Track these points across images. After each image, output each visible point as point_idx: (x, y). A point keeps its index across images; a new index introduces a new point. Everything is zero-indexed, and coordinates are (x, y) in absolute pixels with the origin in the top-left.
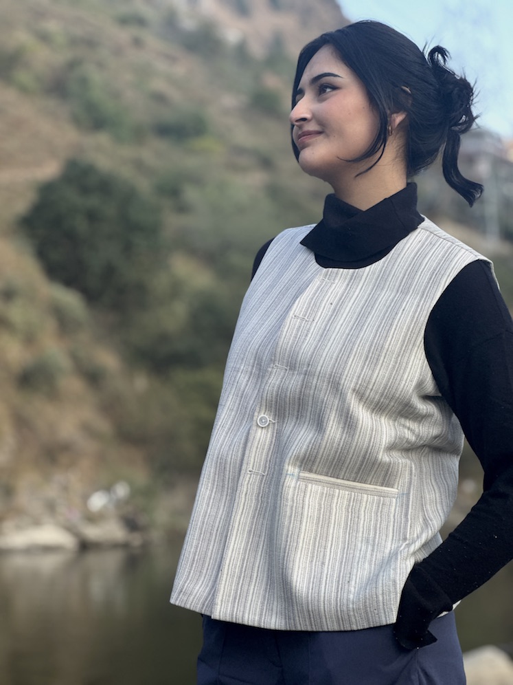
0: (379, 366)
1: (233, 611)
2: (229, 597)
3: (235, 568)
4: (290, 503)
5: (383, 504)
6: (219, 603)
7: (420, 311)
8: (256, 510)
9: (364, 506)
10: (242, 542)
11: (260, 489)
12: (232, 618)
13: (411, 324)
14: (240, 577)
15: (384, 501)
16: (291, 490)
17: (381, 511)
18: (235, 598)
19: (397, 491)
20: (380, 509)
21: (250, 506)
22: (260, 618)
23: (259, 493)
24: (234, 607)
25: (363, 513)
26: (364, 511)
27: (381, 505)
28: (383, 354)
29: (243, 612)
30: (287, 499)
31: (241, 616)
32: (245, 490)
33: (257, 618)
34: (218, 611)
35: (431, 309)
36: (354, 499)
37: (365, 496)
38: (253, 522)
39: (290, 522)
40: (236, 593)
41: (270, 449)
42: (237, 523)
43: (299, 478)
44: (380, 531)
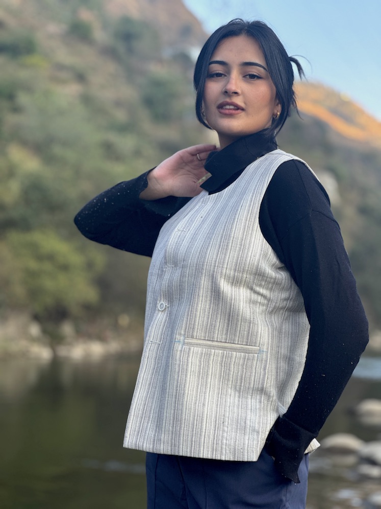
0: (229, 250)
1: (137, 441)
2: (135, 431)
3: (139, 410)
4: (178, 362)
5: (248, 359)
6: (128, 436)
7: (253, 205)
8: (154, 369)
9: (234, 361)
10: (144, 392)
11: (157, 354)
12: (136, 447)
13: (248, 215)
14: (142, 418)
15: (248, 356)
16: (179, 353)
17: (246, 365)
18: (139, 432)
19: (259, 348)
20: (245, 363)
21: (151, 367)
22: (153, 446)
23: (156, 357)
24: (137, 438)
25: (232, 366)
26: (234, 365)
27: (246, 360)
28: (231, 241)
29: (143, 442)
30: (176, 360)
31: (141, 445)
32: (147, 355)
33: (151, 446)
34: (127, 442)
35: (261, 201)
36: (226, 357)
37: (235, 353)
38: (152, 378)
39: (179, 376)
40: (139, 428)
41: (164, 325)
42: (142, 379)
43: (184, 344)
44: (245, 380)
